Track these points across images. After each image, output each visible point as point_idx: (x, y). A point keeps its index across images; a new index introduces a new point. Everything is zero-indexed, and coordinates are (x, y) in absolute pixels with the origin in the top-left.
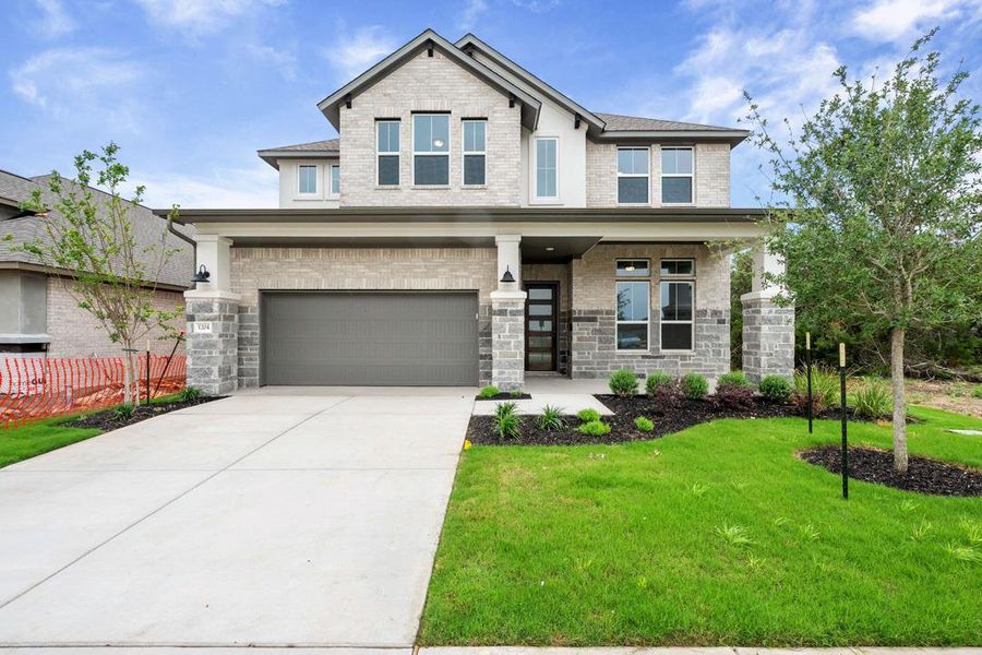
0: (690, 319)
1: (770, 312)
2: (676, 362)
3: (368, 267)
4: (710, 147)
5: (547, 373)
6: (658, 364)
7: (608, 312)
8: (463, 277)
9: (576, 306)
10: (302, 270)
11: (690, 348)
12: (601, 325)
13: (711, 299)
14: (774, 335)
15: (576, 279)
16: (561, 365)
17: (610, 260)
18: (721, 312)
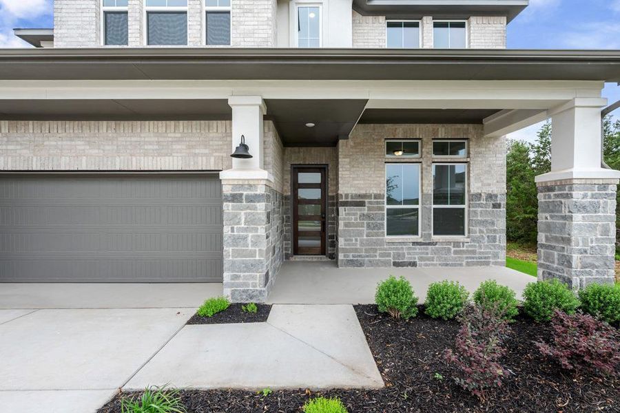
0: (463, 203)
1: (585, 196)
2: (449, 249)
3: (89, 143)
4: (485, 19)
5: (315, 258)
6: (429, 251)
7: (377, 196)
8: (203, 155)
9: (343, 190)
10: (10, 147)
11: (463, 234)
12: (369, 209)
13: (485, 182)
14: (590, 226)
15: (342, 161)
16: (329, 250)
17: (379, 140)
18: (496, 196)
